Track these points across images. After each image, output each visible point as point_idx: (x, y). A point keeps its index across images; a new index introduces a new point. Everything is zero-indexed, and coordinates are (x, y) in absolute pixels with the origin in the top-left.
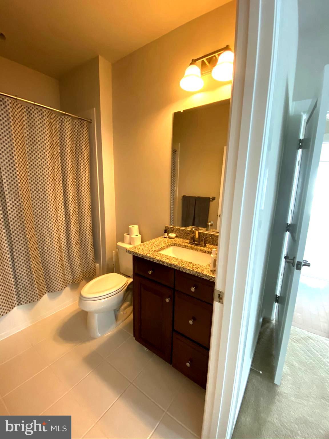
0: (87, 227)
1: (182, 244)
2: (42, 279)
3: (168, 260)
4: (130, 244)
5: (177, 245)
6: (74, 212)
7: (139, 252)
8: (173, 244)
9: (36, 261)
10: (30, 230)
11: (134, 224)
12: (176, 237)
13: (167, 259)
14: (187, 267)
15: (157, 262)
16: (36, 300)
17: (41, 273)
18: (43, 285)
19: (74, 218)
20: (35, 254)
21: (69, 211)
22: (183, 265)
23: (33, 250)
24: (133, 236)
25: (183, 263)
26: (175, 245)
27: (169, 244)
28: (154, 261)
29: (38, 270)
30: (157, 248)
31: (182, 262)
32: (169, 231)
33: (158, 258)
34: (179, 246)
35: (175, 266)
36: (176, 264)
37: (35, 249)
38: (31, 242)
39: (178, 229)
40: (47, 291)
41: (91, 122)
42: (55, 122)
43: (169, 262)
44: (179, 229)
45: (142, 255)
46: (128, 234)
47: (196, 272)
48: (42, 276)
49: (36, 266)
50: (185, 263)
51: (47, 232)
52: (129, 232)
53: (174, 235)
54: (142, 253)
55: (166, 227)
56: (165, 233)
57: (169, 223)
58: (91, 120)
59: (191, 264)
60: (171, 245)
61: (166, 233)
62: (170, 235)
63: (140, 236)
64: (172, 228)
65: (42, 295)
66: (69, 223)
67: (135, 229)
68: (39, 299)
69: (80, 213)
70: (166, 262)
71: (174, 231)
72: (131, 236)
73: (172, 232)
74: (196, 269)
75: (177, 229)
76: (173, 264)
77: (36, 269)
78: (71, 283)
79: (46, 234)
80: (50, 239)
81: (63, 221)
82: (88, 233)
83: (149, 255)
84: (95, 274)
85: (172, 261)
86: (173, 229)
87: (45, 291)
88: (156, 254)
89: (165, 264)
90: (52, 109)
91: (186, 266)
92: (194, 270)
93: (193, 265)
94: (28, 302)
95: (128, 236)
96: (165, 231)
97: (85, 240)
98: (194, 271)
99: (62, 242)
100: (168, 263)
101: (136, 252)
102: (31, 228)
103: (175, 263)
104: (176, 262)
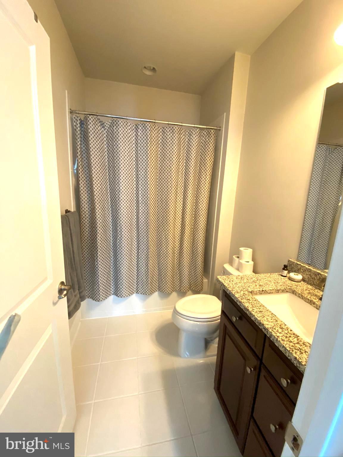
0: (199, 239)
1: (305, 296)
2: (156, 277)
3: (259, 315)
4: (238, 269)
5: (297, 294)
6: (189, 223)
7: (228, 286)
8: (291, 291)
9: (153, 261)
10: (152, 234)
11: (247, 246)
12: (303, 280)
13: (261, 312)
14: (283, 340)
15: (244, 310)
16: (148, 294)
17: (156, 272)
18: (156, 283)
19: (188, 229)
20: (153, 255)
21: (185, 222)
22: (278, 334)
23: (152, 251)
24: (243, 261)
25: (280, 330)
26: (294, 292)
27: (283, 288)
28: (241, 307)
29: (153, 269)
30: (257, 289)
31: (282, 328)
32: (292, 268)
33: (246, 305)
34: (299, 297)
35: (264, 328)
36: (267, 326)
37: (154, 250)
38: (151, 244)
39: (309, 269)
40: (158, 289)
41: (220, 130)
42: (184, 137)
43: (259, 319)
44: (311, 270)
45: (230, 291)
46: (238, 257)
47: (296, 358)
48: (156, 275)
49: (152, 265)
50: (286, 332)
51: (165, 238)
52: (239, 255)
53: (299, 277)
54: (230, 289)
55: (289, 261)
56: (284, 269)
57: (296, 257)
58: (220, 127)
59: (296, 339)
60: (287, 292)
61: (286, 270)
62: (292, 275)
63: (252, 263)
64: (298, 264)
65: (153, 291)
66: (183, 233)
67: (247, 253)
68: (150, 294)
69: (195, 224)
70: (254, 316)
71: (302, 271)
72: (241, 261)
73: (297, 271)
74: (298, 353)
75: (306, 268)
76: (263, 324)
77: (152, 268)
78: (178, 289)
79: (163, 239)
80: (166, 245)
81: (179, 230)
82: (200, 246)
83: (237, 295)
84: (201, 289)
85: (265, 318)
86: (299, 266)
87: (157, 289)
88: (248, 298)
89: (253, 318)
90: (183, 124)
91: (284, 338)
92: (294, 353)
93: (298, 343)
94: (142, 293)
95: (237, 259)
96: (285, 268)
97: (196, 252)
98: (291, 353)
99: (176, 249)
100: (257, 319)
101: (224, 284)
102: (153, 232)
103: (267, 323)
104: (270, 323)
